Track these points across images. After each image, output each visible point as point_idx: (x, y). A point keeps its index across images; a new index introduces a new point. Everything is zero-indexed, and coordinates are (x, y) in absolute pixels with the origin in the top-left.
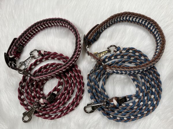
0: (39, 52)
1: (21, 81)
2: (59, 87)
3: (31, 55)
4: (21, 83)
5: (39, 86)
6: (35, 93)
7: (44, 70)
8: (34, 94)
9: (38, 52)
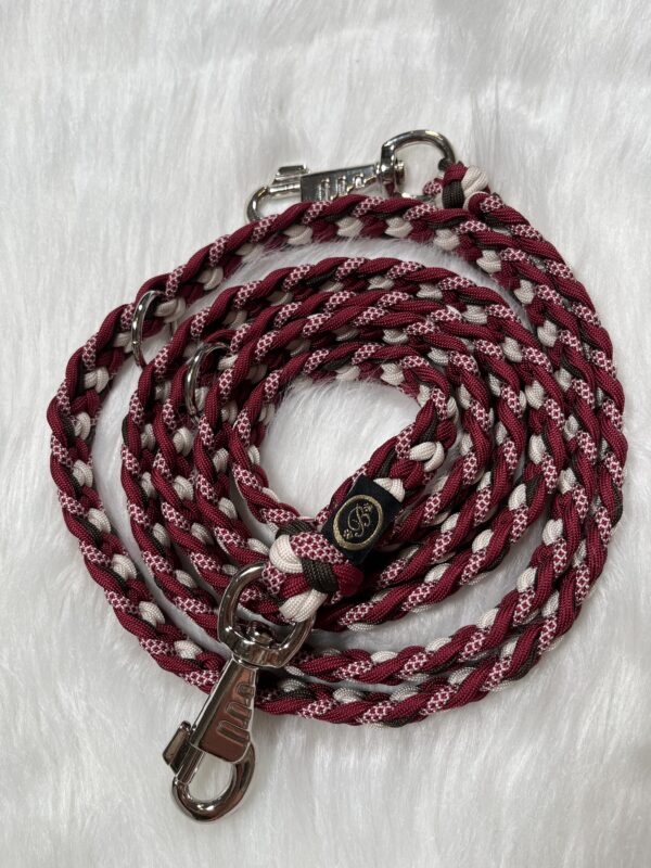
0: (452, 171)
1: (165, 278)
2: (418, 452)
3: (386, 154)
4: (158, 283)
5: (255, 396)
6: (204, 428)
7: (391, 290)
8: (198, 438)
9: (442, 165)
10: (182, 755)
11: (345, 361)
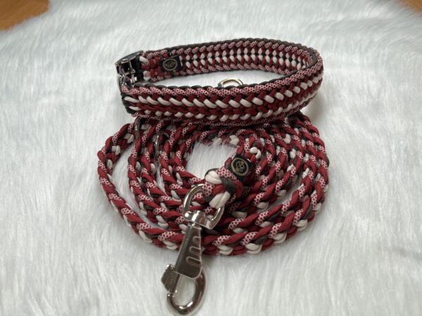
10: (170, 280)
11: (215, 135)
